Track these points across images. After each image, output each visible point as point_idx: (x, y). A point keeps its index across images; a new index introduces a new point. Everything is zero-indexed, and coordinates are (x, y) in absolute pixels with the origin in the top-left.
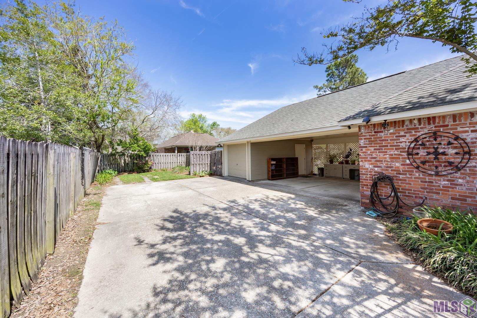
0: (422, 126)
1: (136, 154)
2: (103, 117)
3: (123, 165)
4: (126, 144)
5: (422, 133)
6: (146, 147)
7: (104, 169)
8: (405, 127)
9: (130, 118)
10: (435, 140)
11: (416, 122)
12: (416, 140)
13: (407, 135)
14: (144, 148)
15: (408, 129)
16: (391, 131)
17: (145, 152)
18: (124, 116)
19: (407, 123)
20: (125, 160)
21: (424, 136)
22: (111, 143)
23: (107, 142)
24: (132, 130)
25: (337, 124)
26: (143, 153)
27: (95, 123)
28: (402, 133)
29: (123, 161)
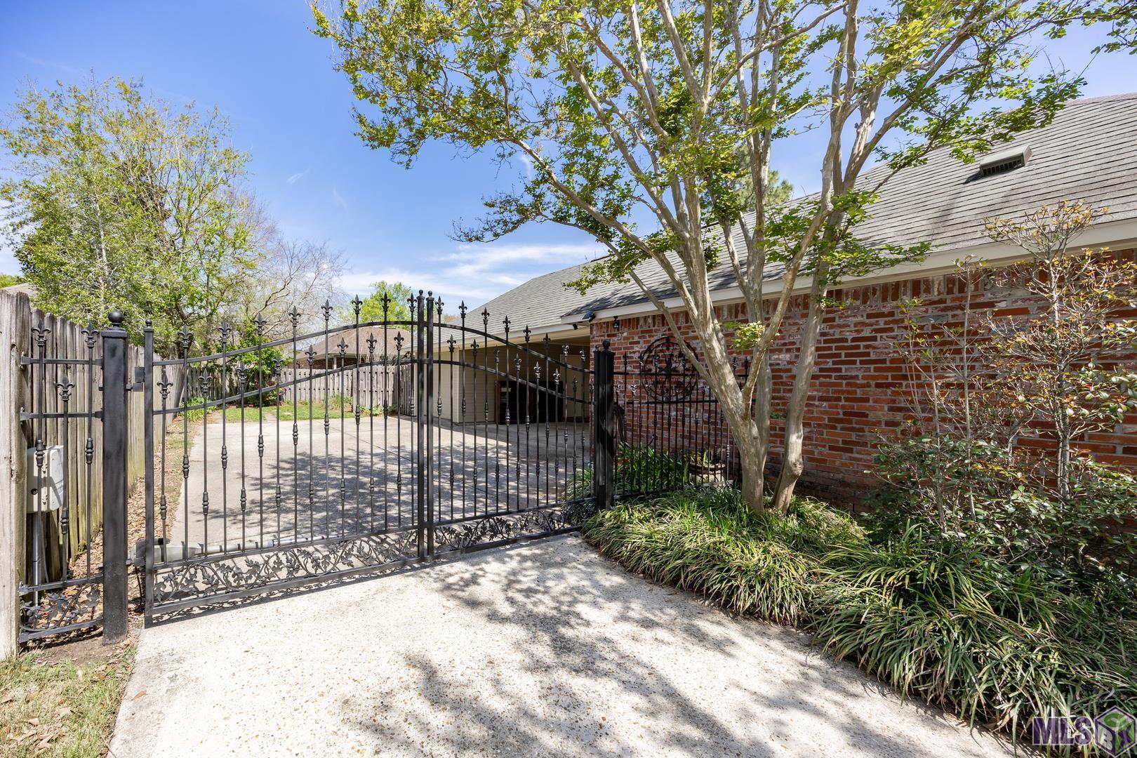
0: (656, 327)
1: (252, 370)
2: (192, 298)
3: (228, 390)
4: (233, 348)
5: (656, 338)
6: (271, 355)
7: (193, 396)
8: (639, 329)
9: (241, 299)
10: (668, 349)
11: (650, 321)
12: (649, 350)
13: (641, 341)
14: (267, 358)
15: (642, 332)
16: (625, 334)
17: (269, 365)
18: (229, 295)
19: (641, 322)
20: (231, 381)
21: (658, 343)
22: (206, 346)
23: (197, 344)
24: (245, 322)
25: (560, 321)
26: (264, 367)
27: (177, 308)
28: (636, 339)
29: (227, 383)
